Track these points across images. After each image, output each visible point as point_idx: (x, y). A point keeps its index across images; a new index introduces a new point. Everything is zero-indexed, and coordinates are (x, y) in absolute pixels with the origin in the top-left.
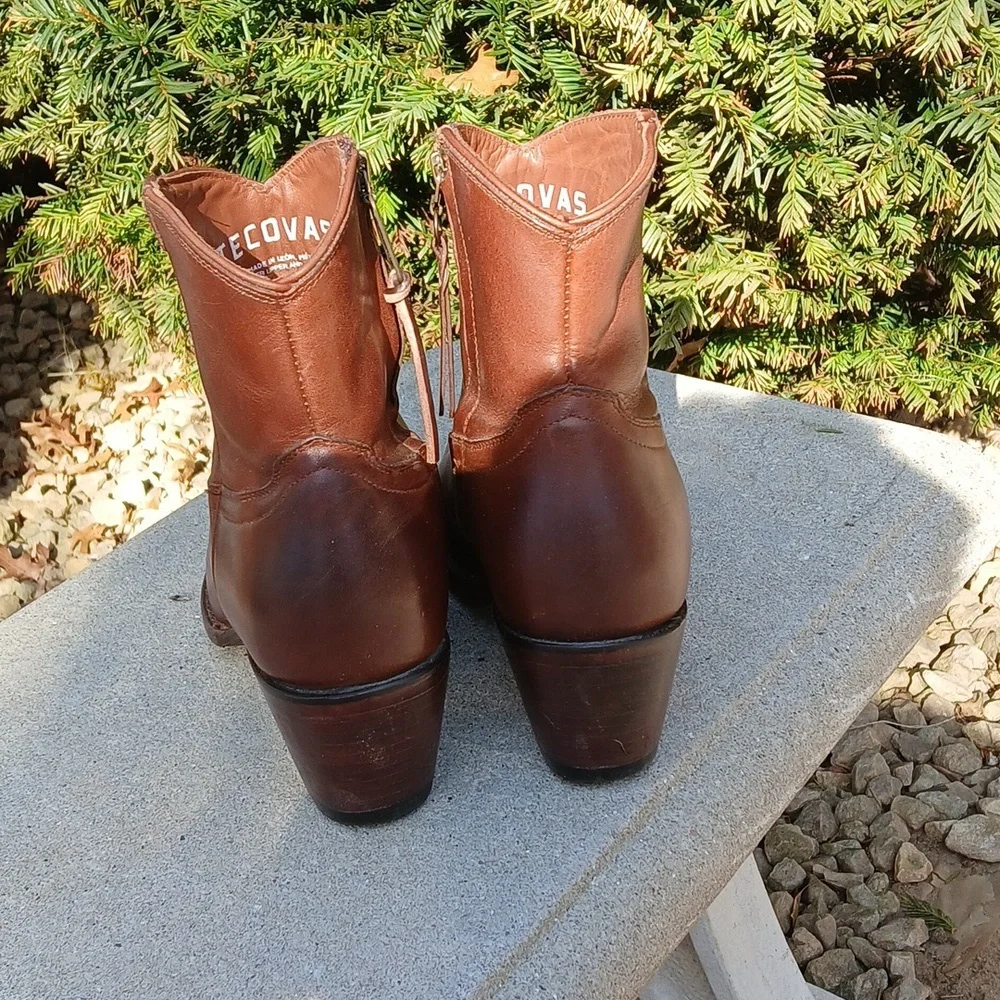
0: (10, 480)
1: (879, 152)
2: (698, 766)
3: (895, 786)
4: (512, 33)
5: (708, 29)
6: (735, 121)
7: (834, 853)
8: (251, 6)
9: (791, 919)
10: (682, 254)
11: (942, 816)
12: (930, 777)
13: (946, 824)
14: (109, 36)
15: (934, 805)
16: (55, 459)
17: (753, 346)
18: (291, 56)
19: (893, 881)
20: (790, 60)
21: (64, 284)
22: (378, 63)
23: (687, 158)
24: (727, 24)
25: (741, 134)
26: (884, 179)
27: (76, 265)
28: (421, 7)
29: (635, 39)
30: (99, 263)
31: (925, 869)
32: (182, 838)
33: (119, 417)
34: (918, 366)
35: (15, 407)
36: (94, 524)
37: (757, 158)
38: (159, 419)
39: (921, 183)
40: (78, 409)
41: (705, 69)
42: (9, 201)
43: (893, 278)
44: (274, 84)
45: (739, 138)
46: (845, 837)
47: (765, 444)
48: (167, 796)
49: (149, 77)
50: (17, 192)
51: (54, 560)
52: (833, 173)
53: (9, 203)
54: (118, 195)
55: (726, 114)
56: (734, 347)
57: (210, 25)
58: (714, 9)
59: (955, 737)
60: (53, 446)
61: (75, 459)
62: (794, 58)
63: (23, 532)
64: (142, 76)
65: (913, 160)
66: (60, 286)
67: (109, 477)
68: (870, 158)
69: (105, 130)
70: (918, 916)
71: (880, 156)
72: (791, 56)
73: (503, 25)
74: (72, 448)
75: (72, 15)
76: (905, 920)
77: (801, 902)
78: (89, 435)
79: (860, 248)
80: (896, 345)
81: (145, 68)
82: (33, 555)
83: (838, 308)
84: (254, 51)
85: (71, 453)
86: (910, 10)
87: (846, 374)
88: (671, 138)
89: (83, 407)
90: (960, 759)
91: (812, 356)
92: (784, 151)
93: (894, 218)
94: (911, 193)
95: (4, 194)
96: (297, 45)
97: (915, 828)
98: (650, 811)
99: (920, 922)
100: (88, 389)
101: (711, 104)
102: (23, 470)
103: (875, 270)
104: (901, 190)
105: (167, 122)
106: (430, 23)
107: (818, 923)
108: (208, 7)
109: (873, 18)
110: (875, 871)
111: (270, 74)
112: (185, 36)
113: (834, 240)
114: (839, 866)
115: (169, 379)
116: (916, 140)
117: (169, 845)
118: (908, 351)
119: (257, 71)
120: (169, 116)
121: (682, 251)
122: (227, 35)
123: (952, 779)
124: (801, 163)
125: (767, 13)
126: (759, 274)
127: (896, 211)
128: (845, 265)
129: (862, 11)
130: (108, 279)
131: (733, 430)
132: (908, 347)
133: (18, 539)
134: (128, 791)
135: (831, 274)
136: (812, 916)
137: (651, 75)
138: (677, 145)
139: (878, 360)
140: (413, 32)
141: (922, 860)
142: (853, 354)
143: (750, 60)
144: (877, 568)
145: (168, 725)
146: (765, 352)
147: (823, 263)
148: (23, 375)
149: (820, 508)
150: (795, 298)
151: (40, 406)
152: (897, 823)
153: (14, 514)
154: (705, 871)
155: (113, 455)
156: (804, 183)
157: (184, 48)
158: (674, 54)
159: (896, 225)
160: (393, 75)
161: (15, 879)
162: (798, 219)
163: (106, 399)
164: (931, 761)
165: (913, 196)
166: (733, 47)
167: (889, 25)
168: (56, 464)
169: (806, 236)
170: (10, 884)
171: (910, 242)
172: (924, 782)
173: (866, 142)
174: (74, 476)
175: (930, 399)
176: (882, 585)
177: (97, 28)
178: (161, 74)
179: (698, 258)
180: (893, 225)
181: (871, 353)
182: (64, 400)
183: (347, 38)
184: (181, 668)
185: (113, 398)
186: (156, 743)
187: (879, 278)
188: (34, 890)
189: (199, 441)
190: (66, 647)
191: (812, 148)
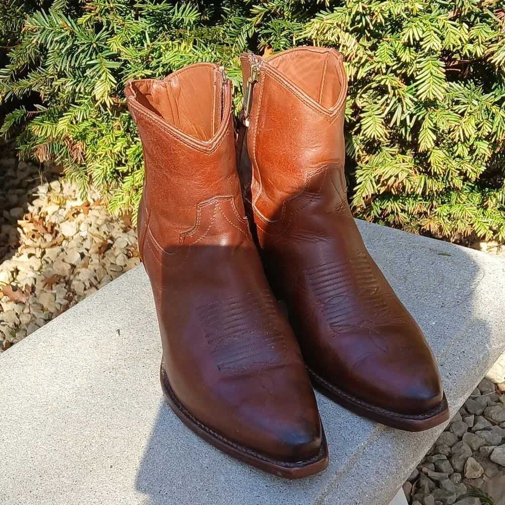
0: (12, 250)
1: (471, 109)
2: (379, 436)
3: (465, 427)
4: (284, 43)
5: (386, 45)
6: (398, 92)
7: (433, 461)
8: (151, 25)
9: (411, 496)
10: (366, 156)
11: (488, 444)
12: (483, 423)
13: (491, 448)
14: (76, 37)
15: (485, 438)
16: (35, 240)
17: (400, 202)
18: (170, 51)
19: (463, 477)
20: (428, 62)
21: (46, 157)
22: (215, 56)
23: (372, 109)
24: (396, 43)
25: (401, 98)
26: (473, 123)
27: (53, 149)
28: (236, 26)
29: (349, 50)
30: (65, 148)
31: (479, 472)
32: (111, 467)
33: (68, 219)
34: (483, 213)
35: (15, 212)
36: (55, 275)
37: (408, 110)
38: (89, 220)
39: (492, 125)
40: (47, 214)
41: (384, 66)
42: (19, 113)
43: (475, 172)
44: (161, 65)
45: (400, 100)
46: (438, 453)
47: (411, 260)
48: (103, 443)
49: (96, 58)
50: (23, 108)
51: (34, 292)
52: (448, 121)
53: (18, 114)
54: (77, 116)
55: (393, 88)
56: (390, 202)
57: (129, 34)
58: (389, 35)
59: (495, 402)
60: (34, 233)
61: (45, 240)
62: (431, 61)
63: (19, 278)
64: (93, 58)
65: (489, 114)
66: (44, 159)
67: (63, 250)
68: (466, 112)
69: (72, 83)
70: (476, 496)
71: (472, 111)
72: (429, 60)
73: (279, 38)
74: (44, 234)
75: (58, 26)
76: (469, 498)
77: (416, 486)
78: (52, 228)
79: (459, 156)
80: (472, 202)
81: (94, 54)
82: (23, 290)
83: (446, 185)
84: (151, 48)
85: (43, 237)
86: (490, 38)
87: (446, 216)
88: (364, 98)
89: (50, 213)
90: (498, 414)
91: (429, 206)
92: (422, 107)
93: (477, 142)
94: (487, 131)
95: (16, 109)
96: (172, 45)
97: (475, 449)
98: (355, 461)
99: (477, 500)
100: (52, 204)
101: (387, 84)
102: (19, 245)
103: (466, 168)
104: (482, 129)
105: (105, 82)
106: (240, 34)
107: (425, 499)
108: (128, 25)
109: (471, 41)
110: (454, 472)
111: (158, 60)
112: (116, 39)
113: (445, 151)
114: (435, 469)
115: (94, 200)
116: (490, 104)
117: (104, 470)
118: (478, 205)
119: (152, 58)
120: (106, 79)
121: (366, 154)
122: (138, 39)
123: (494, 424)
124: (431, 114)
125: (418, 39)
126: (407, 169)
127: (478, 138)
128: (450, 164)
129: (465, 37)
130: (69, 155)
131: (394, 252)
132: (478, 203)
133: (16, 281)
134: (83, 440)
135: (443, 169)
136: (422, 495)
137: (356, 68)
138: (367, 102)
139: (463, 210)
140: (231, 38)
141: (478, 467)
142: (450, 206)
143: (407, 62)
144: (470, 330)
145: (104, 404)
146: (405, 205)
147: (439, 164)
148: (19, 195)
149: (440, 296)
150: (423, 179)
151: (28, 212)
152: (466, 447)
153: (13, 268)
154: (383, 493)
155: (64, 239)
156: (432, 124)
157: (115, 45)
158: (368, 58)
159: (478, 146)
160: (222, 62)
161: (25, 486)
162: (428, 142)
163: (62, 209)
164: (483, 414)
165: (488, 132)
166: (399, 55)
167: (479, 45)
168: (36, 242)
169: (431, 149)
170: (22, 489)
171: (485, 155)
172: (479, 426)
173: (464, 104)
174: (44, 249)
175: (489, 231)
176: (473, 339)
177: (70, 33)
178: (102, 57)
179: (375, 159)
180: (477, 146)
181: (459, 206)
182: (40, 209)
183: (195, 38)
184: (110, 372)
185: (65, 209)
186: (97, 414)
187: (468, 172)
188: (34, 493)
189: (109, 233)
190: (50, 359)
191: (437, 107)
